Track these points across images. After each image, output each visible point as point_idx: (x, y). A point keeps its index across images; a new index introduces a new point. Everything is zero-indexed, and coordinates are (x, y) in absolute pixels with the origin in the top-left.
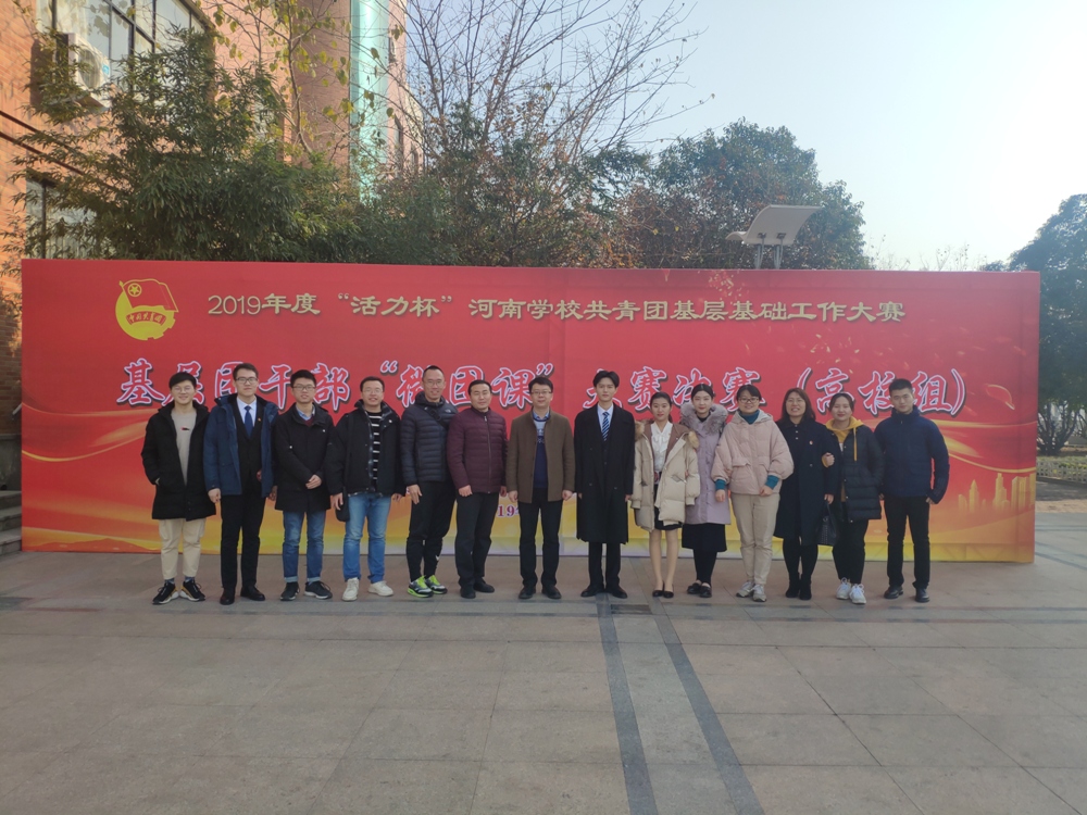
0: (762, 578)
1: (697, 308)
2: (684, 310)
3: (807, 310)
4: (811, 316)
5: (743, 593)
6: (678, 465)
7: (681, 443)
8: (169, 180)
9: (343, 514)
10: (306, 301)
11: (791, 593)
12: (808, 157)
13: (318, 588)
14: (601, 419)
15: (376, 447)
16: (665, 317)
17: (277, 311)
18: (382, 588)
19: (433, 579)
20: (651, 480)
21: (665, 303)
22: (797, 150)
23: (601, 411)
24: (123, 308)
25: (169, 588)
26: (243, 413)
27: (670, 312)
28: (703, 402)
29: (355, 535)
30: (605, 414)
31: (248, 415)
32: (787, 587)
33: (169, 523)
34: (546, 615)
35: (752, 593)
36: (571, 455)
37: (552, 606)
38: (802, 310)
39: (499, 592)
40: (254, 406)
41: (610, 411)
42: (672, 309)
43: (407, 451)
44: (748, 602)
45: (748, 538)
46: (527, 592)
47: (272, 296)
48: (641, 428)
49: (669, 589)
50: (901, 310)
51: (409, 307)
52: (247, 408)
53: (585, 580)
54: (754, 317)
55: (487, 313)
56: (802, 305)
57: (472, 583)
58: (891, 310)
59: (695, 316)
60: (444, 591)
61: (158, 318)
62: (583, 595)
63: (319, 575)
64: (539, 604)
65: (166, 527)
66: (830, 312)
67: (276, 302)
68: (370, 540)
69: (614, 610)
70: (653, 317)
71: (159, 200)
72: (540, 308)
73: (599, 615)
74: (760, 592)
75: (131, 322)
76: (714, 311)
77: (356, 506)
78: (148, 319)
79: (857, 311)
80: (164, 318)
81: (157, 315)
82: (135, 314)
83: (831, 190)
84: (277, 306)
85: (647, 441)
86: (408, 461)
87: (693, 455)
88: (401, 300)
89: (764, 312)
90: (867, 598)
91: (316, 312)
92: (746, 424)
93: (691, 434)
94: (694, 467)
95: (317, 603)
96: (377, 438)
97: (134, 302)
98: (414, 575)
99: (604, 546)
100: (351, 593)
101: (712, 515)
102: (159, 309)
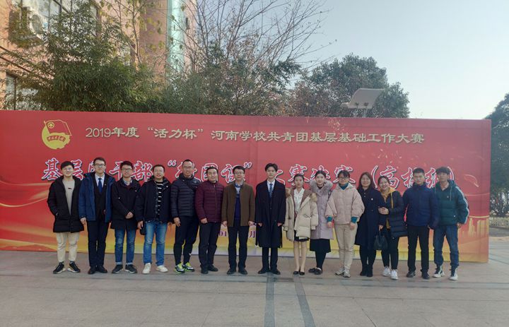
0: (348, 265)
1: (322, 136)
2: (316, 137)
3: (376, 137)
4: (379, 141)
5: (339, 273)
6: (307, 209)
7: (308, 198)
8: (70, 73)
9: (144, 232)
10: (132, 131)
11: (362, 274)
12: (383, 72)
13: (131, 268)
14: (269, 187)
15: (159, 199)
16: (306, 140)
17: (119, 136)
18: (163, 268)
19: (188, 264)
20: (293, 216)
21: (307, 134)
22: (377, 68)
23: (269, 183)
24: (45, 133)
25: (61, 266)
26: (98, 181)
27: (309, 138)
28: (320, 179)
29: (149, 242)
30: (271, 184)
31: (100, 182)
32: (361, 270)
33: (62, 235)
34: (240, 282)
35: (343, 273)
36: (253, 204)
37: (243, 278)
38: (374, 137)
39: (219, 271)
40: (103, 178)
41: (273, 183)
42: (310, 136)
43: (173, 200)
44: (342, 277)
45: (342, 246)
46: (232, 271)
47: (116, 128)
48: (289, 191)
49: (302, 271)
50: (422, 138)
51: (182, 134)
52: (100, 179)
53: (260, 266)
54: (350, 140)
55: (220, 137)
56: (374, 135)
57: (207, 266)
58: (418, 137)
59: (321, 140)
60: (193, 270)
61: (62, 139)
62: (259, 273)
63: (132, 262)
64: (237, 277)
65: (60, 237)
66: (387, 138)
67: (118, 131)
68: (157, 245)
69: (275, 280)
70: (301, 140)
71: (64, 82)
72: (246, 135)
73: (267, 282)
74: (347, 273)
75: (49, 140)
76: (330, 137)
77: (149, 228)
78: (57, 139)
79: (400, 138)
80: (65, 139)
81: (61, 137)
82: (51, 137)
83: (394, 87)
84: (119, 133)
85: (291, 197)
86: (174, 206)
87: (315, 205)
88: (178, 131)
89: (355, 138)
90: (399, 277)
91: (137, 136)
92: (342, 190)
93: (314, 194)
94: (316, 210)
95: (131, 275)
96: (160, 195)
97: (51, 131)
98: (178, 262)
99: (270, 249)
100: (147, 270)
101: (324, 235)
102: (62, 134)
